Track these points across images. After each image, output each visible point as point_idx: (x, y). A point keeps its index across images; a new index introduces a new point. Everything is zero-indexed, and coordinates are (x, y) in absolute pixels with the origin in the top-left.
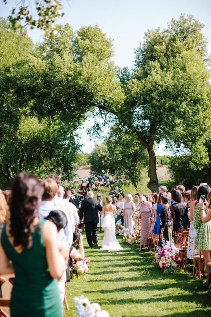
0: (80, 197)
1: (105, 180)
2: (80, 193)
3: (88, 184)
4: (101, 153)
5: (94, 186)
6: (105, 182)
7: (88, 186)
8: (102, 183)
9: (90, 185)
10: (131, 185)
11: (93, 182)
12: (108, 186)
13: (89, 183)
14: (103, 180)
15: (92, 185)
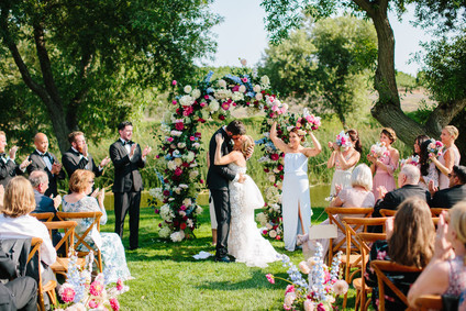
0: (176, 137)
1: (249, 89)
2: (174, 127)
3: (198, 100)
4: (278, 56)
5: (214, 106)
6: (249, 94)
7: (197, 106)
8: (238, 96)
9: (203, 101)
10: (336, 119)
11: (212, 94)
12: (256, 104)
13: (202, 97)
14: (243, 88)
15: (209, 101)
